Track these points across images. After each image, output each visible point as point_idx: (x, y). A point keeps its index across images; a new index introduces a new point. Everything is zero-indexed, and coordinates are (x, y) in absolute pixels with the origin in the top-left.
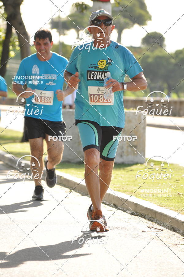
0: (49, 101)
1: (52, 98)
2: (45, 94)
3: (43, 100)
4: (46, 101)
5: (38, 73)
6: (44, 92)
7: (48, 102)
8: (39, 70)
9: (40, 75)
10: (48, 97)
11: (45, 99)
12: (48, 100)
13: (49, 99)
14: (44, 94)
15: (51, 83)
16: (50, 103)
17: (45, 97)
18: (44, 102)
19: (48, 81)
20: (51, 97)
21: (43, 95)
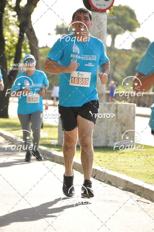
0: (87, 83)
1: (90, 80)
2: (83, 75)
3: (80, 82)
5: (79, 52)
6: (81, 73)
7: (85, 84)
9: (80, 55)
10: (86, 79)
11: (82, 81)
12: (85, 81)
13: (87, 81)
14: (81, 75)
15: (90, 65)
17: (82, 78)
18: (82, 84)
19: (88, 62)
21: (80, 76)
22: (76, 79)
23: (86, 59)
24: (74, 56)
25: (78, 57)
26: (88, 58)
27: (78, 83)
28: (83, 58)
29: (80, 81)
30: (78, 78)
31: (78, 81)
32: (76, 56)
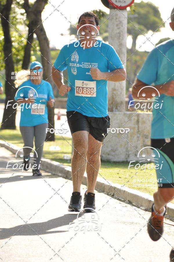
0: (92, 92)
1: (95, 89)
2: (87, 84)
3: (85, 92)
4: (88, 92)
5: (77, 61)
6: (85, 82)
7: (90, 94)
8: (78, 57)
10: (90, 88)
11: (87, 91)
12: (90, 91)
13: (92, 90)
14: (85, 84)
16: (93, 94)
17: (87, 88)
19: (88, 70)
20: (93, 88)
21: (84, 86)
22: (81, 89)
23: (86, 67)
24: (73, 65)
25: (77, 65)
26: (88, 66)
27: (82, 93)
28: (83, 66)
29: (84, 90)
30: (83, 88)
31: (83, 90)
32: (74, 64)
